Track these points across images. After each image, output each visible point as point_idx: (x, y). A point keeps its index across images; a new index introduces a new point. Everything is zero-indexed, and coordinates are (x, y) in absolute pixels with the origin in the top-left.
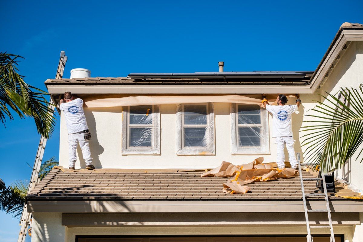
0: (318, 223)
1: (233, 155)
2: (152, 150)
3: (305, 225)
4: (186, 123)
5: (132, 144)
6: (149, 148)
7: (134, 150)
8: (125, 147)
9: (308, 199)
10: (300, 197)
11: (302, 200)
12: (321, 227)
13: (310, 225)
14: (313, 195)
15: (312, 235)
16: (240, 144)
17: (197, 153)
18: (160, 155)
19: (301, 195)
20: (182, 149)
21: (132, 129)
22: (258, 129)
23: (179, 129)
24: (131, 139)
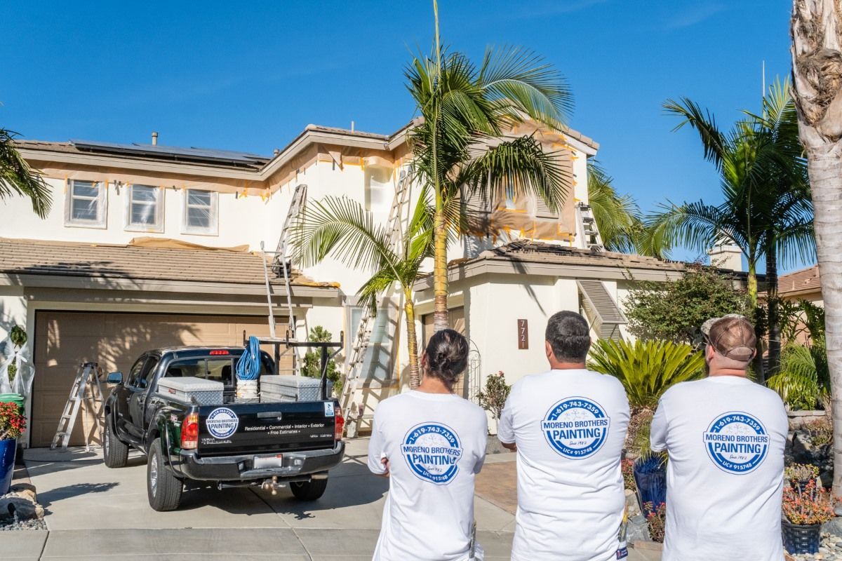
0: (279, 306)
1: (182, 234)
2: (98, 223)
3: (268, 307)
4: (135, 198)
5: (75, 216)
6: (94, 221)
7: (78, 223)
8: (68, 219)
9: (270, 284)
10: (263, 281)
11: (265, 284)
12: (283, 309)
13: (273, 307)
14: (275, 281)
15: (274, 316)
16: (189, 224)
17: (145, 230)
18: (106, 229)
19: (265, 279)
20: (129, 224)
21: (75, 200)
22: (208, 210)
23: (127, 204)
24: (75, 211)
